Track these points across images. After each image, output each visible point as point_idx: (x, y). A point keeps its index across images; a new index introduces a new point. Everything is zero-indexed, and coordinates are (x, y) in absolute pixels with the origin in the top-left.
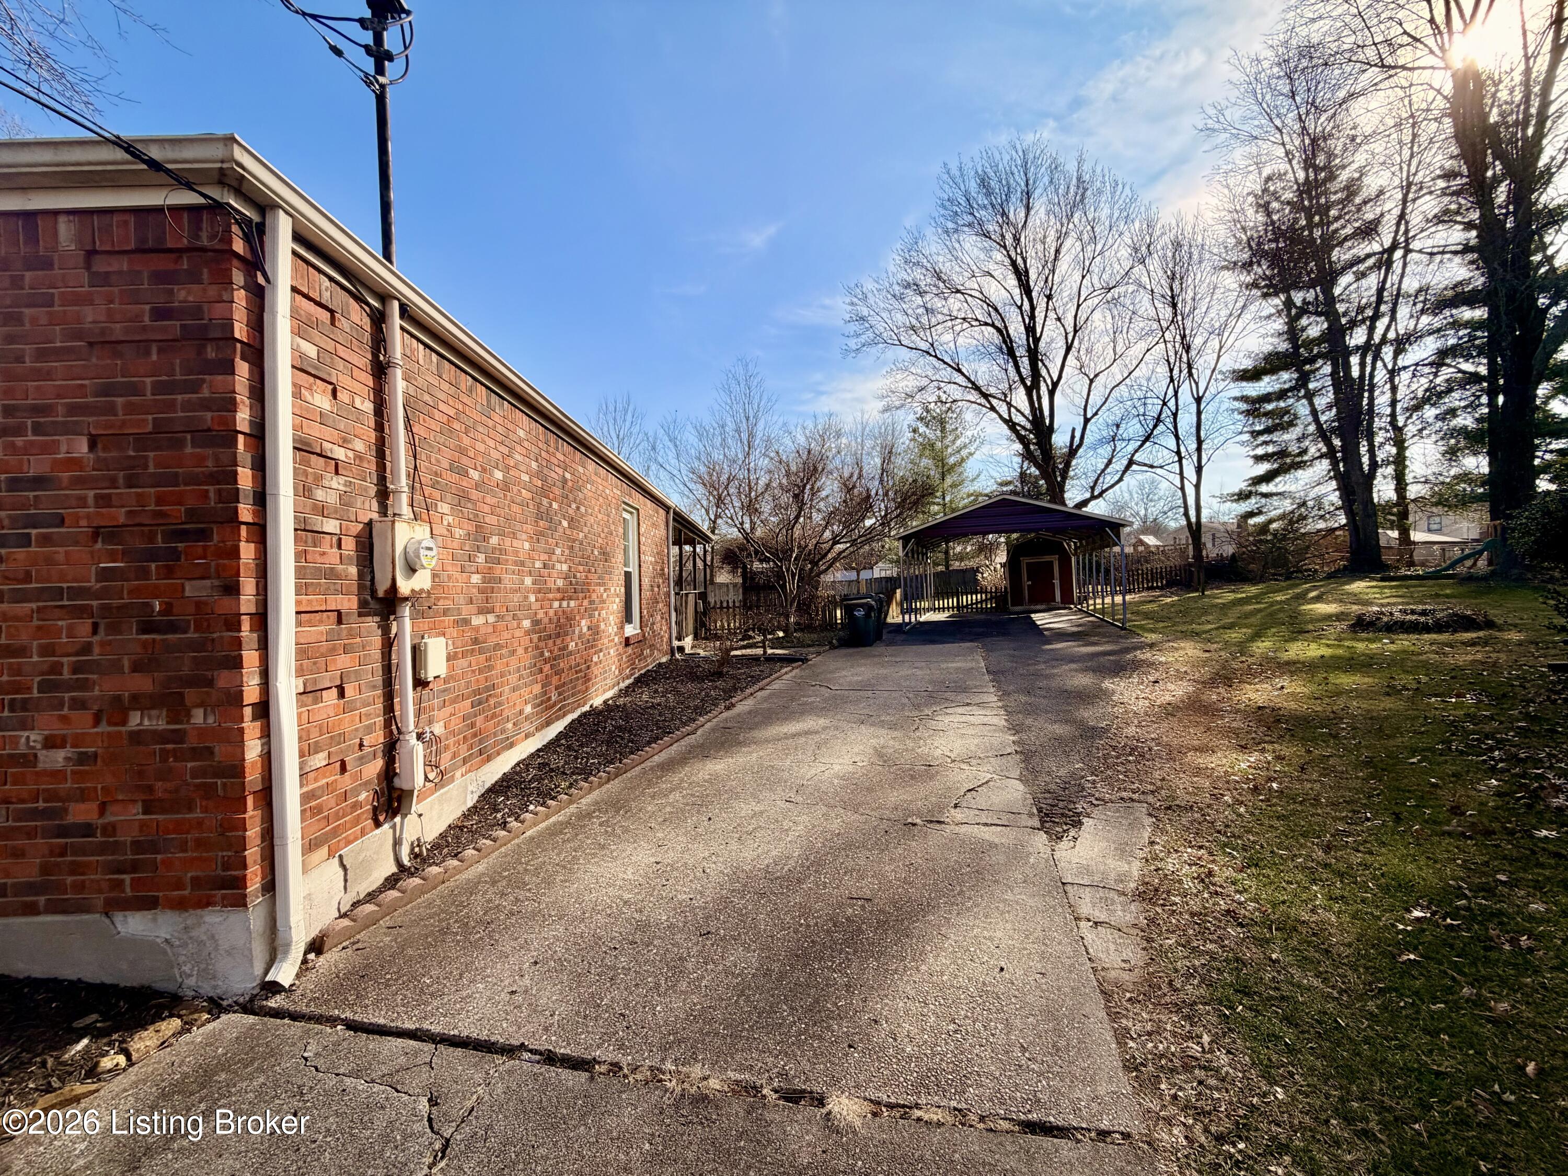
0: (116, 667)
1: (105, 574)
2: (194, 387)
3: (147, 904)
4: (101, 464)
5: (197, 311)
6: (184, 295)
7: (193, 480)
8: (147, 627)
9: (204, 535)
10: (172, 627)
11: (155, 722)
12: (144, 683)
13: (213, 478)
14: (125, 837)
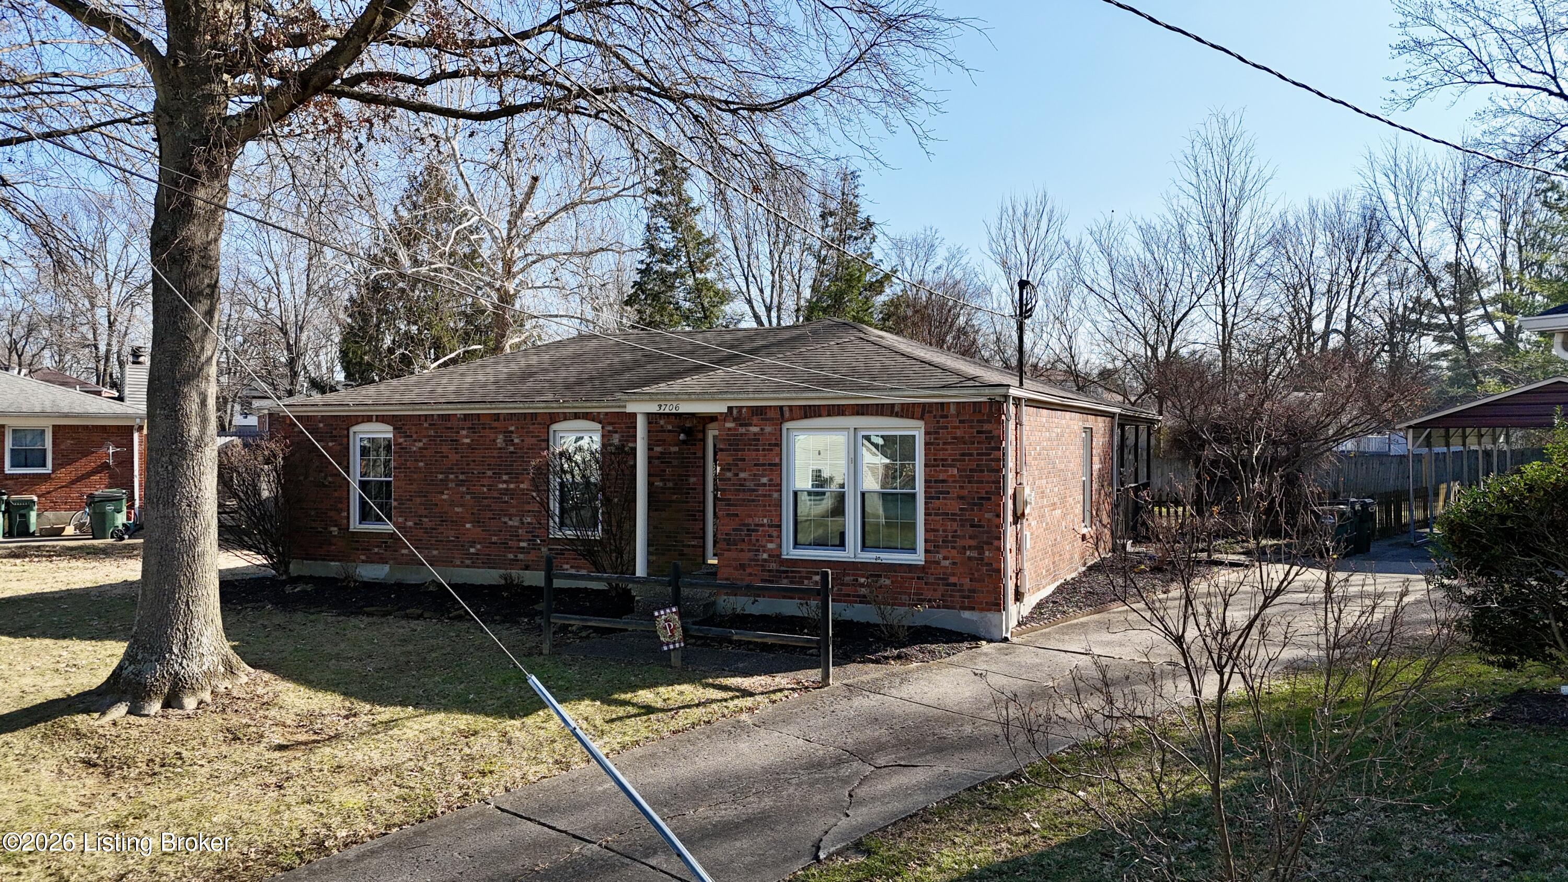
0: (964, 537)
1: (961, 509)
2: (990, 454)
3: (973, 609)
4: (961, 476)
5: (990, 432)
6: (986, 427)
7: (988, 482)
8: (972, 526)
9: (989, 499)
10: (980, 526)
11: (974, 554)
12: (973, 543)
13: (993, 482)
14: (966, 588)
